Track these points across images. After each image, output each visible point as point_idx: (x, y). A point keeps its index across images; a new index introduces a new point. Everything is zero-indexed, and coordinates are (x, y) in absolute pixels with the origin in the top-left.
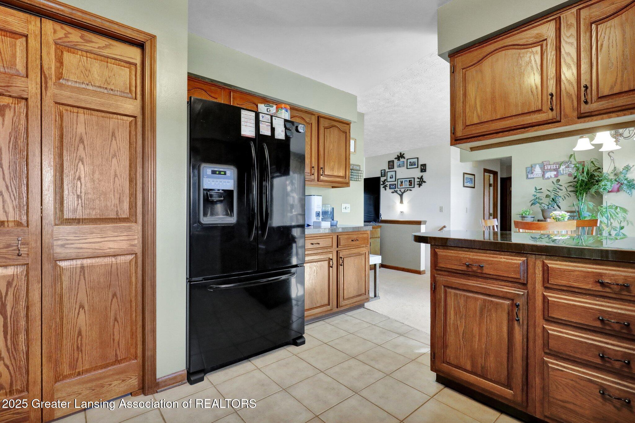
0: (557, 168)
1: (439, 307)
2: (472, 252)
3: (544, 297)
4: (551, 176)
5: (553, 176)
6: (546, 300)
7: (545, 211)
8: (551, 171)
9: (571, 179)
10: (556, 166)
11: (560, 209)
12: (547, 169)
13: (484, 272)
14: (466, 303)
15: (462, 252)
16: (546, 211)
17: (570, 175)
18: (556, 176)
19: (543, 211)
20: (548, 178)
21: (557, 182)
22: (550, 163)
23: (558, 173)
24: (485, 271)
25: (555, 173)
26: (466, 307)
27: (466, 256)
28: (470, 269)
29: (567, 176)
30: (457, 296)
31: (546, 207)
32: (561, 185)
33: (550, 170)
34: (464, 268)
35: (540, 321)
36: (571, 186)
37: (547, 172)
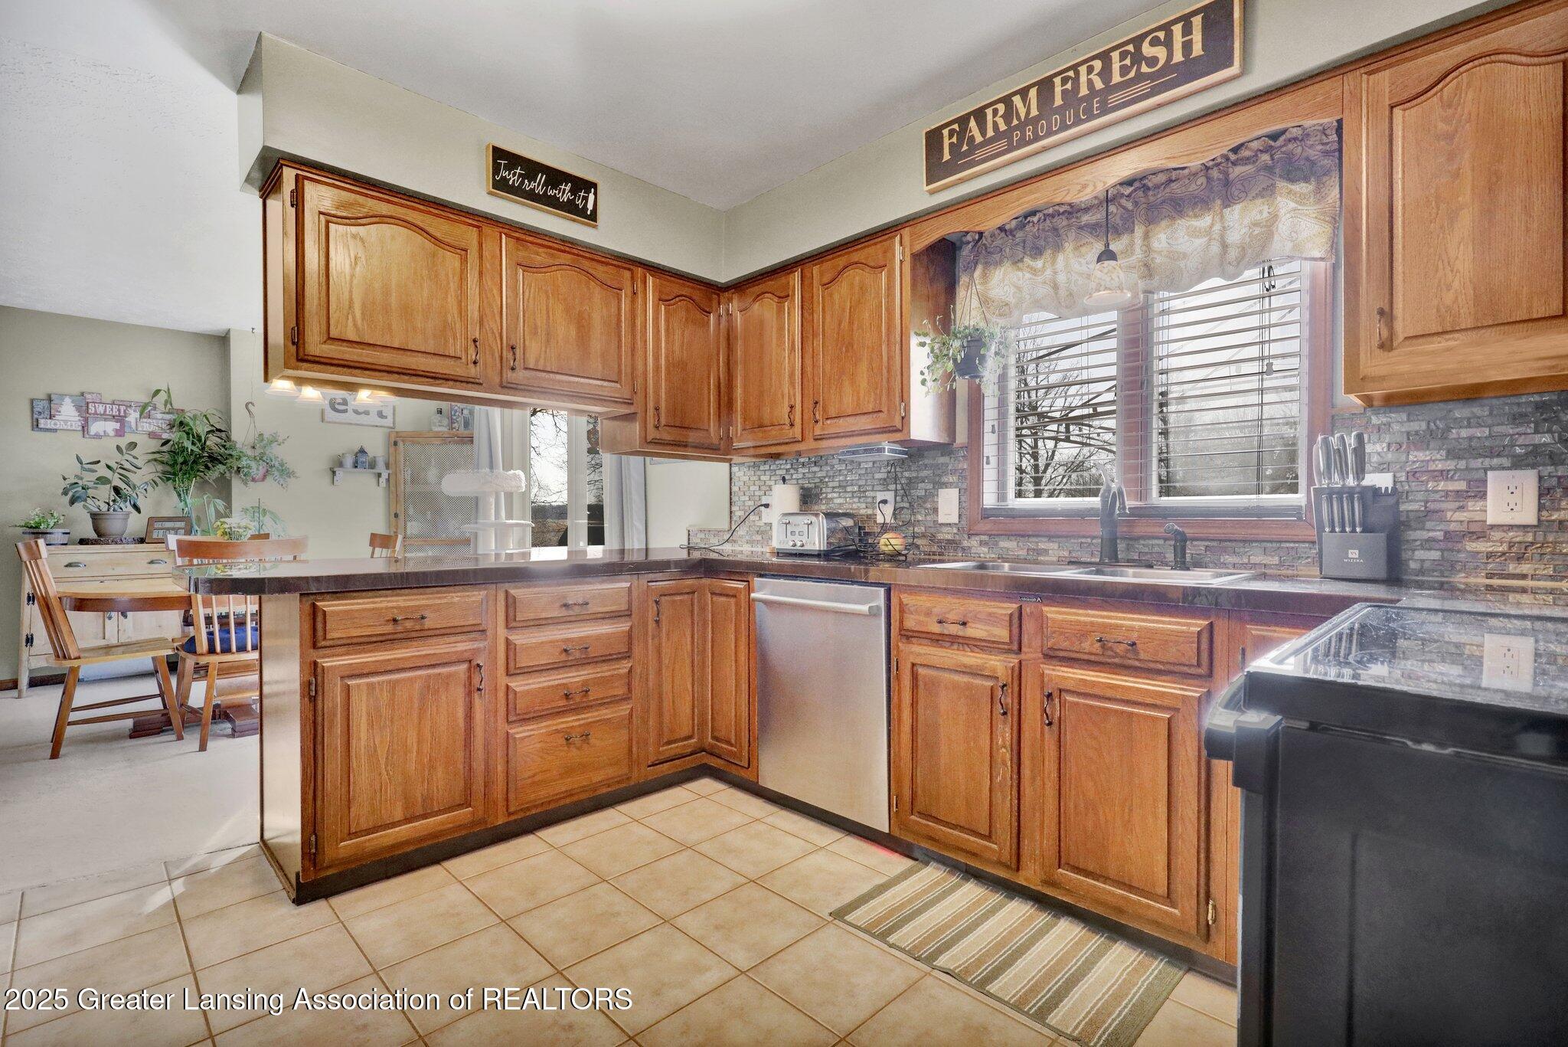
0: (122, 414)
1: (330, 728)
2: (401, 595)
3: (508, 641)
4: (105, 432)
5: (112, 433)
6: (512, 646)
7: (100, 517)
8: (105, 420)
9: (155, 445)
10: (119, 410)
11: (139, 512)
12: (96, 413)
13: (426, 627)
14: (394, 694)
15: (381, 599)
16: (104, 517)
17: (152, 435)
18: (120, 433)
19: (95, 517)
20: (97, 436)
21: (127, 449)
22: (103, 401)
23: (123, 425)
24: (428, 624)
25: (117, 426)
26: (393, 706)
27: (390, 605)
28: (400, 628)
29: (146, 436)
30: (374, 688)
31: (105, 508)
32: (135, 457)
33: (104, 417)
34: (389, 628)
35: (503, 680)
36: (155, 460)
37: (96, 420)
